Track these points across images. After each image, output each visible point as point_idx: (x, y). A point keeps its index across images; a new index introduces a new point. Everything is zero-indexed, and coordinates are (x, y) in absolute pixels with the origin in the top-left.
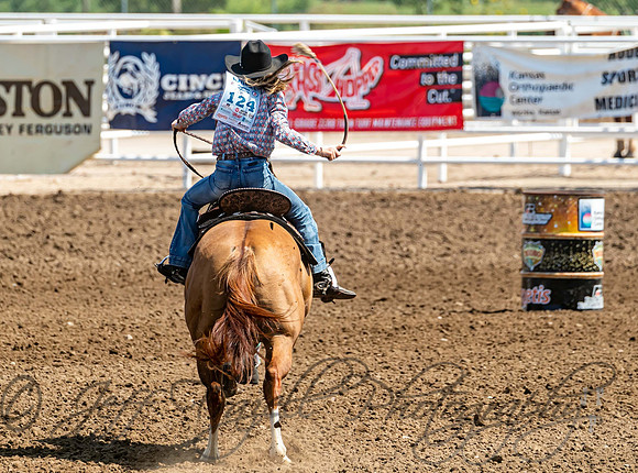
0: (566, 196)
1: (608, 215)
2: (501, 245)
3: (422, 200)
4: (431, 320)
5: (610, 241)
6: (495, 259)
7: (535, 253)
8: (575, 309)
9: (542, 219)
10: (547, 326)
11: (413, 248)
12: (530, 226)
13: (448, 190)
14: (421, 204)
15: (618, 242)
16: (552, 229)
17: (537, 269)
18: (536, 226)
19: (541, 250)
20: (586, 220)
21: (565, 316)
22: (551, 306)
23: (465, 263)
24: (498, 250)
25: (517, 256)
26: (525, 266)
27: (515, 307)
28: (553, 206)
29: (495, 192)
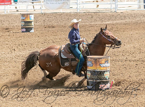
0: (28, 14)
1: (34, 17)
2: (18, 22)
3: (5, 15)
4: (7, 34)
5: (35, 21)
6: (17, 25)
7: (23, 23)
8: (30, 32)
9: (24, 18)
10: (25, 35)
11: (4, 23)
12: (22, 19)
13: (9, 14)
14: (5, 16)
15: (36, 21)
16: (26, 20)
17: (23, 26)
18: (23, 19)
19: (24, 23)
20: (31, 18)
21: (28, 33)
22: (26, 32)
23: (12, 25)
24: (17, 23)
25: (20, 24)
26: (21, 26)
27: (20, 32)
28: (26, 16)
29: (17, 14)
